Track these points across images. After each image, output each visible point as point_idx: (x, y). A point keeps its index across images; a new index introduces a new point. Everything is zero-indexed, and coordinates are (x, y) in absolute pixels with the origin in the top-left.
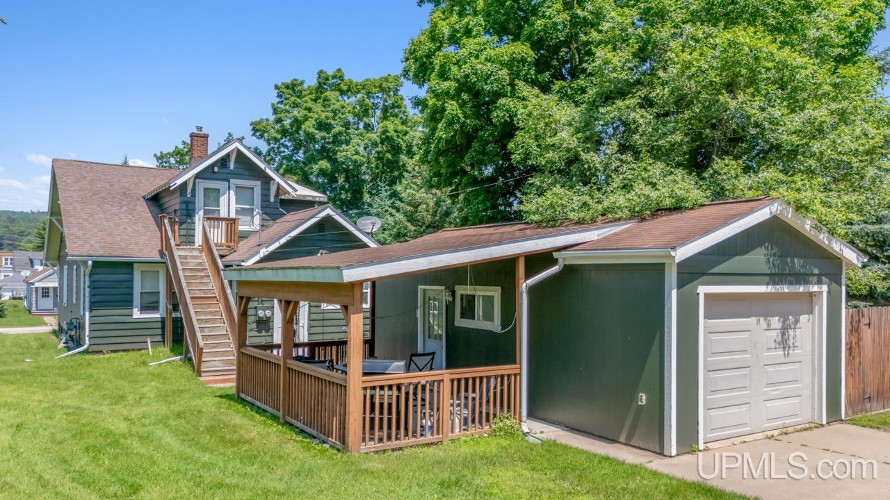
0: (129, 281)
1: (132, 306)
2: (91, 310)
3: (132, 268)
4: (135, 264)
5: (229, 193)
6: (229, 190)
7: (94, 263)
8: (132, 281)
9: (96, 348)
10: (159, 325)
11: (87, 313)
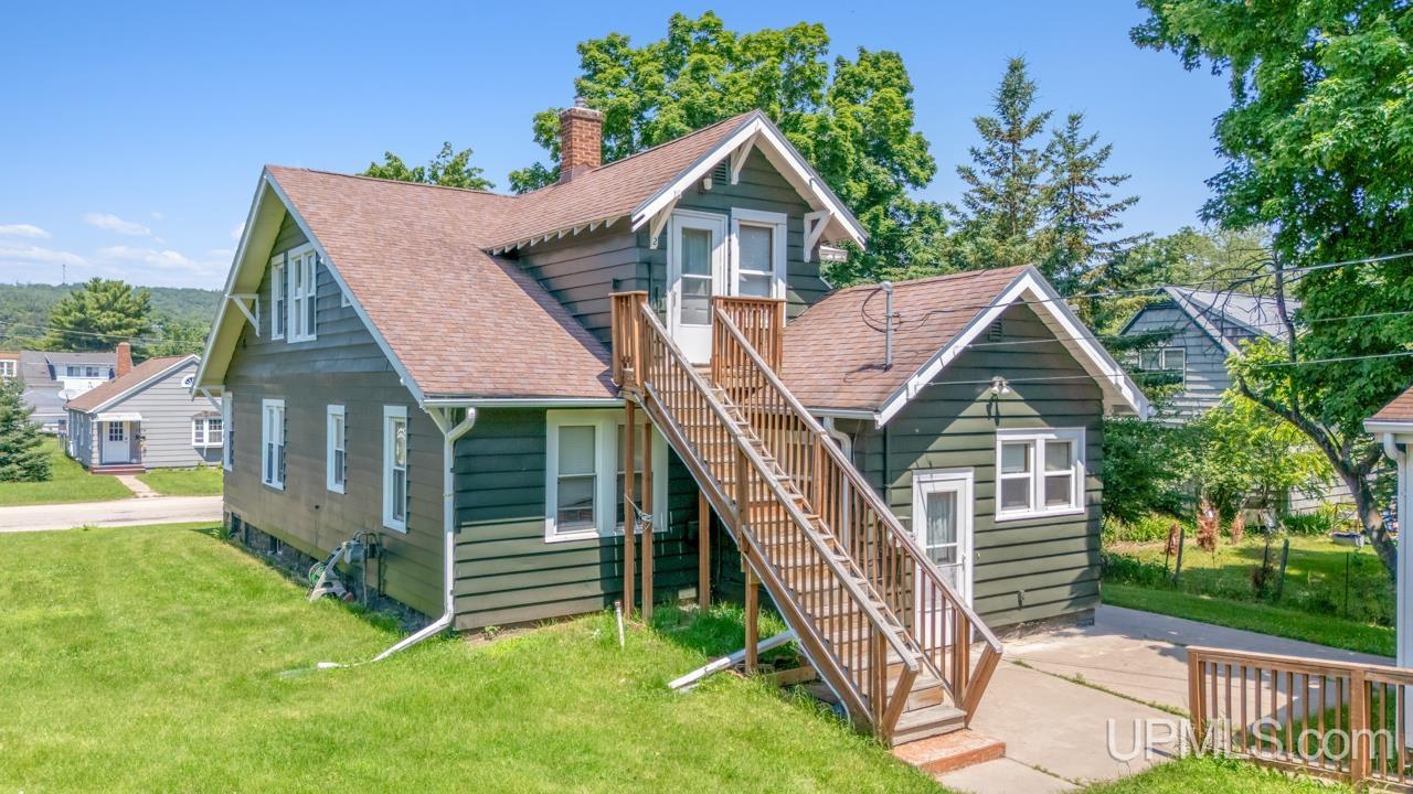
0: (537, 453)
1: (544, 514)
2: (458, 529)
3: (543, 422)
4: (549, 412)
5: (730, 240)
6: (729, 234)
7: (481, 411)
8: (542, 453)
9: (468, 622)
10: (596, 557)
11: (450, 537)
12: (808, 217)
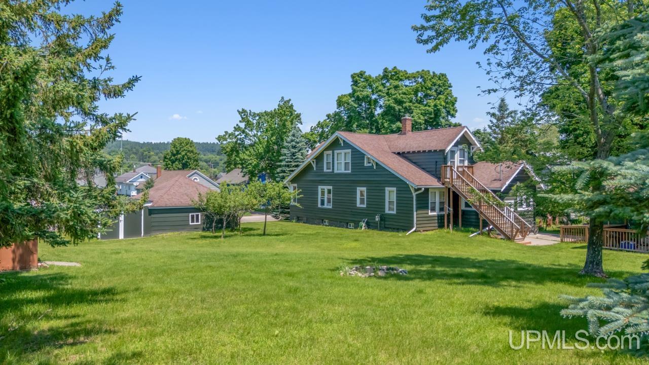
1: (429, 209)
2: (416, 211)
4: (430, 189)
6: (458, 151)
7: (425, 189)
8: (428, 197)
9: (418, 229)
10: (436, 218)
11: (415, 213)
12: (471, 147)
